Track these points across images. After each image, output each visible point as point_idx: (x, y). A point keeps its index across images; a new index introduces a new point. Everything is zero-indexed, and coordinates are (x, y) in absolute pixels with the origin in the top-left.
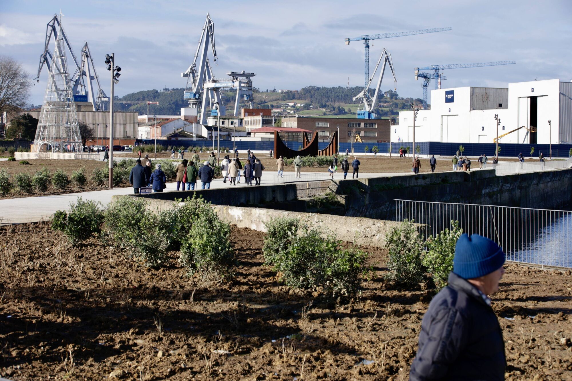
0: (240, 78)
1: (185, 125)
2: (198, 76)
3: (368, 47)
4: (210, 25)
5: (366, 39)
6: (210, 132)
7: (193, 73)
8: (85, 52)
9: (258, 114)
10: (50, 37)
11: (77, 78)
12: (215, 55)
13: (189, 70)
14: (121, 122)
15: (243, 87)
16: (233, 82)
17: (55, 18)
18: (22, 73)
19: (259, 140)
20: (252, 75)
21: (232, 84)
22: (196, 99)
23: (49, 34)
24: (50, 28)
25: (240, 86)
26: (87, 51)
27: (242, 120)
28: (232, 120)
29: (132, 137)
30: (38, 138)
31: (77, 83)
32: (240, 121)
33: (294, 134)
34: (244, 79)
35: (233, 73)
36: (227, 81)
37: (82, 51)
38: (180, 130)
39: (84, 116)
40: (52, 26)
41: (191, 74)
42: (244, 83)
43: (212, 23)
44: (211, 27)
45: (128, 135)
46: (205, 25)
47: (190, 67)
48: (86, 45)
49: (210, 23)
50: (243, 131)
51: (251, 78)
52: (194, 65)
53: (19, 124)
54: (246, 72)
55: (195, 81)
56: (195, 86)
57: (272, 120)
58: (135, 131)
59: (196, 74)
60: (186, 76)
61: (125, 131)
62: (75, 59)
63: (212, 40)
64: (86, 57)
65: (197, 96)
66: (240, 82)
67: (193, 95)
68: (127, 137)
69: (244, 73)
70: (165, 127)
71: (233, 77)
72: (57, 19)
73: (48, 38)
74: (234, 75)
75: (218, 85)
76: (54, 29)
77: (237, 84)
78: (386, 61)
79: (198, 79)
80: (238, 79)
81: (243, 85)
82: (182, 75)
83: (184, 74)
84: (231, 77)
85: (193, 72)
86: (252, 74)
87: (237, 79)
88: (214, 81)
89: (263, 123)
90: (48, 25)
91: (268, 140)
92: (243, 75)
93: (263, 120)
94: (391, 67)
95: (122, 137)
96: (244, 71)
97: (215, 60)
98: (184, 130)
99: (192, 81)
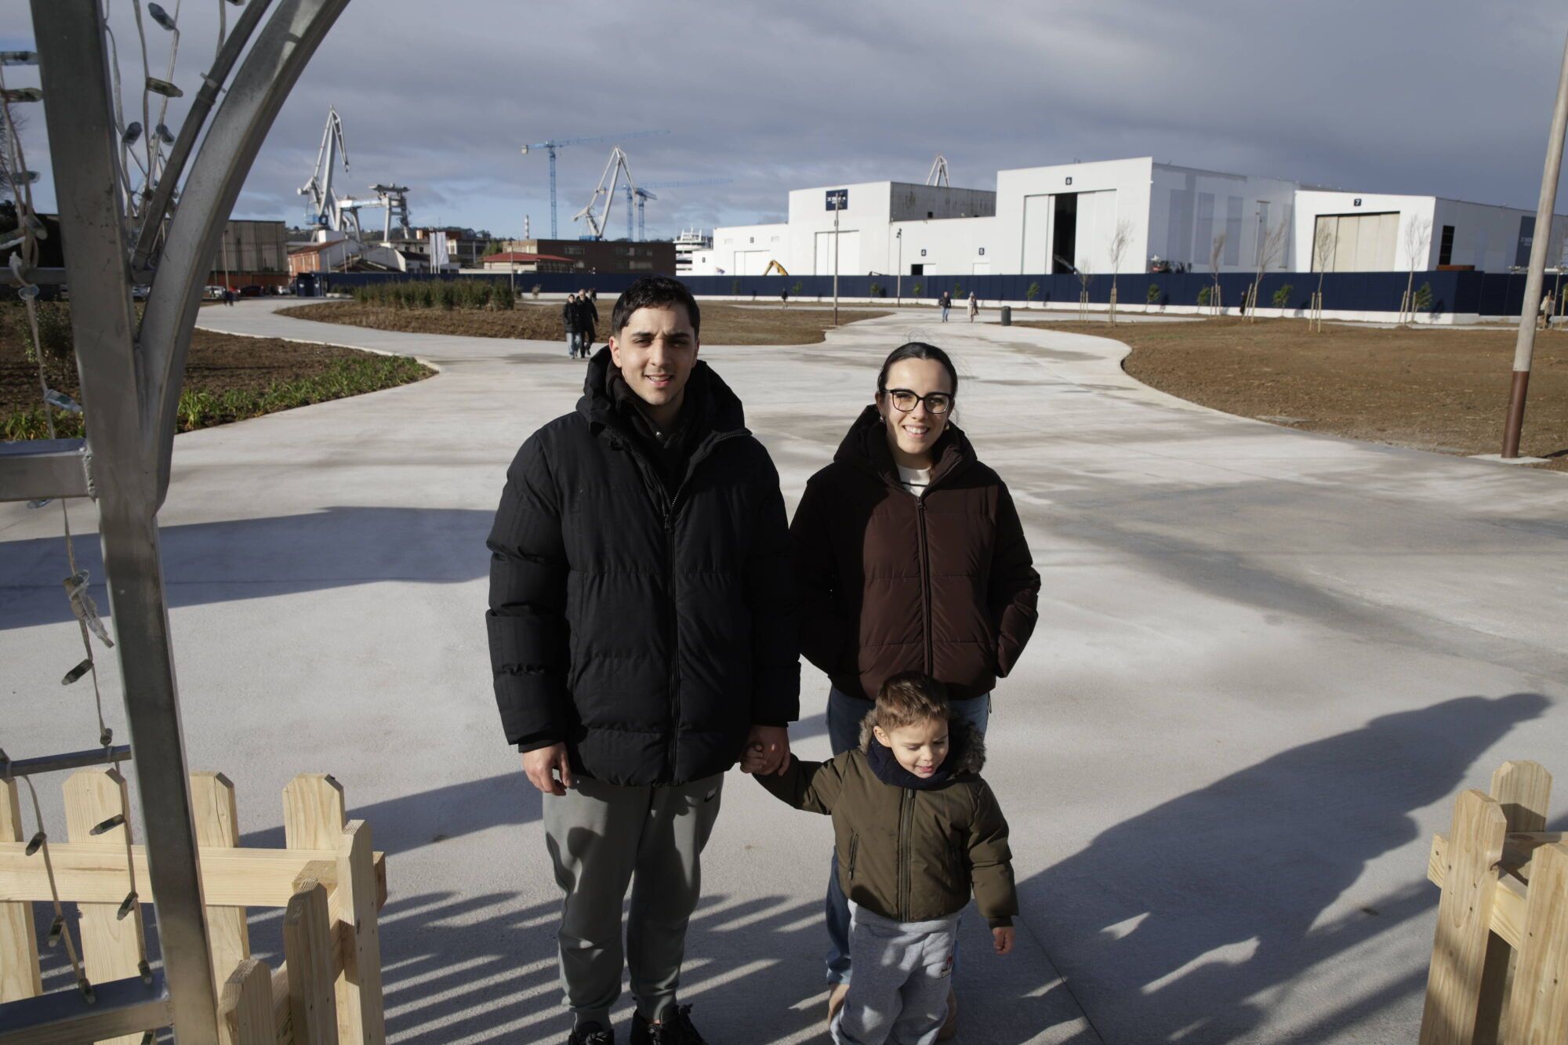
0: (389, 193)
2: (322, 193)
3: (553, 156)
4: (336, 122)
5: (550, 147)
7: (316, 189)
12: (347, 163)
13: (309, 185)
14: (252, 239)
15: (395, 207)
16: (380, 199)
20: (405, 189)
21: (379, 202)
22: (322, 224)
25: (390, 204)
29: (276, 269)
34: (394, 195)
35: (378, 186)
36: (371, 197)
38: (358, 258)
41: (313, 192)
42: (395, 200)
43: (339, 120)
44: (337, 125)
45: (269, 265)
46: (328, 122)
47: (311, 180)
51: (404, 194)
52: (317, 178)
55: (319, 201)
56: (320, 207)
58: (282, 262)
59: (319, 191)
60: (305, 193)
61: (260, 259)
63: (341, 145)
65: (324, 220)
66: (390, 200)
67: (317, 220)
68: (266, 269)
69: (394, 187)
70: (326, 253)
74: (381, 189)
75: (357, 204)
77: (385, 201)
78: (619, 164)
79: (323, 197)
80: (387, 195)
81: (394, 203)
82: (299, 192)
83: (302, 190)
84: (377, 193)
85: (314, 186)
87: (385, 194)
88: (349, 198)
92: (393, 189)
95: (255, 269)
96: (394, 185)
97: (347, 171)
98: (364, 258)
99: (315, 199)
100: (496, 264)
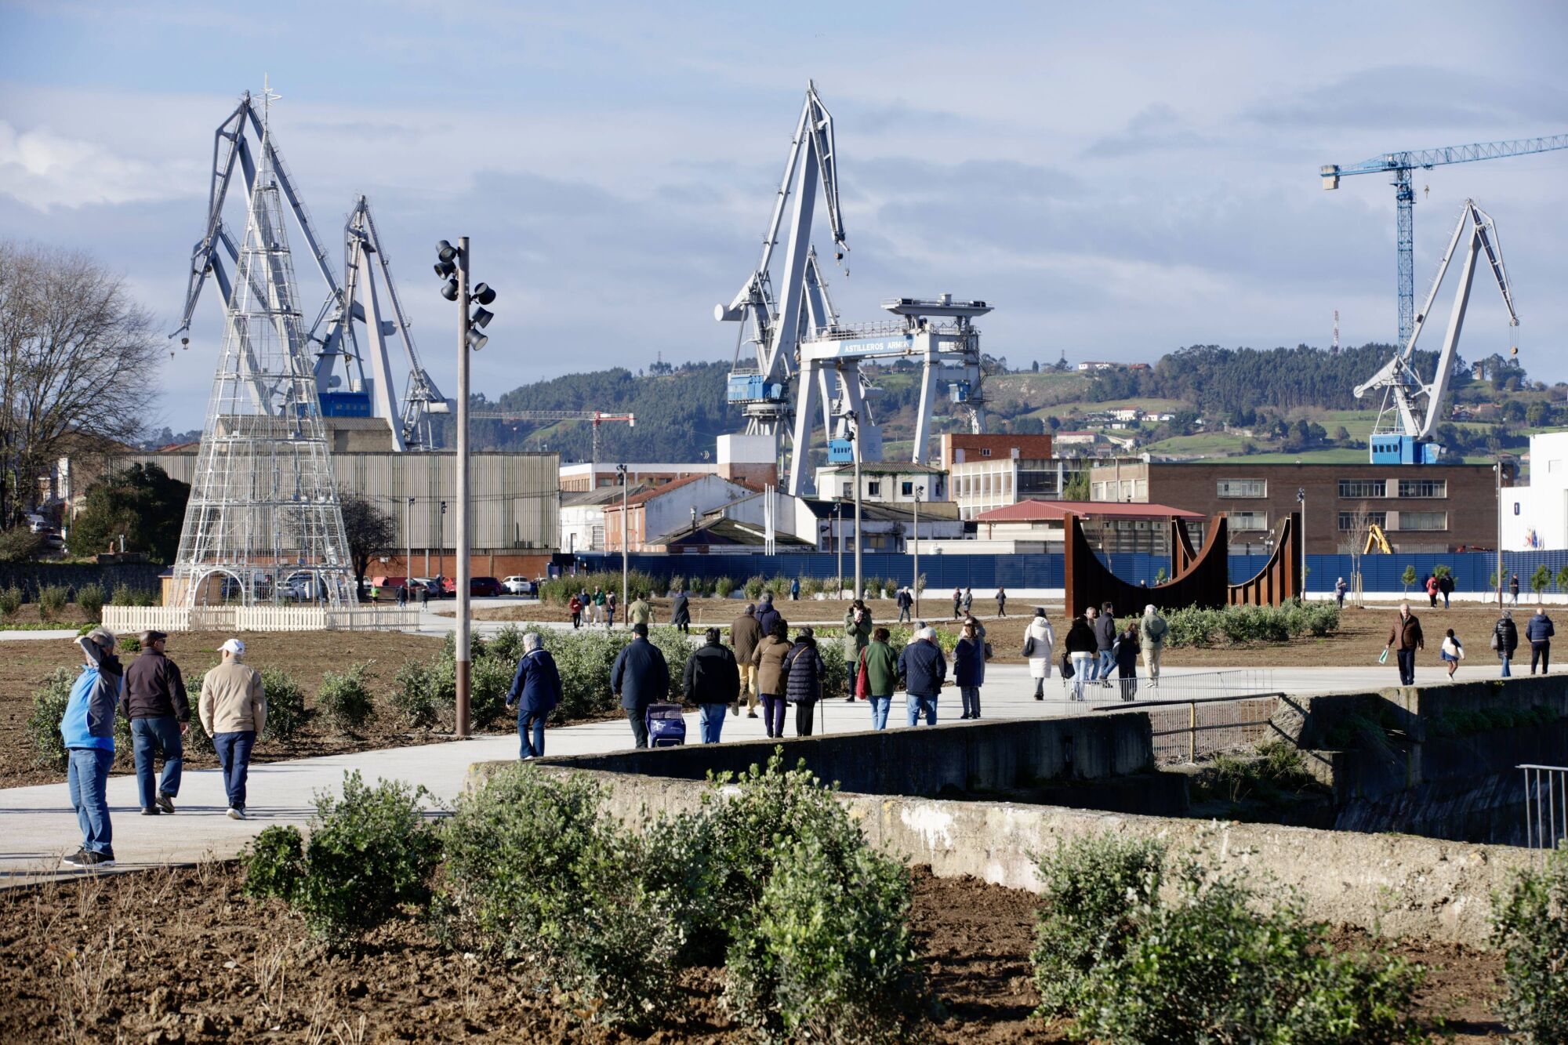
0: (933, 321)
1: (733, 497)
2: (776, 316)
3: (1408, 195)
4: (820, 125)
5: (1399, 168)
6: (826, 523)
7: (760, 306)
8: (359, 234)
9: (1001, 455)
10: (227, 177)
11: (330, 331)
12: (841, 236)
13: (744, 294)
14: (497, 489)
15: (946, 355)
16: (910, 337)
17: (246, 109)
18: (126, 311)
19: (1009, 549)
20: (980, 307)
21: (906, 344)
22: (772, 401)
23: (222, 168)
24: (226, 146)
25: (933, 349)
26: (367, 229)
27: (942, 475)
28: (906, 479)
29: (537, 545)
30: (189, 554)
31: (330, 347)
32: (935, 479)
33: (1137, 526)
34: (947, 324)
35: (906, 302)
36: (887, 331)
37: (348, 229)
38: (716, 517)
39: (361, 470)
40: (232, 137)
41: (752, 310)
42: (948, 338)
43: (827, 119)
44: (823, 132)
45: (524, 537)
46: (800, 126)
47: (750, 283)
48: (363, 207)
49: (821, 118)
50: (949, 519)
51: (975, 321)
52: (765, 277)
53: (118, 502)
54: (954, 299)
55: (766, 336)
56: (768, 353)
57: (1054, 476)
58: (549, 524)
59: (769, 309)
60: (733, 315)
61: (510, 526)
62: (321, 260)
63: (828, 183)
64: (362, 253)
65: (776, 391)
66: (935, 337)
67: (759, 388)
68: (519, 545)
69: (947, 303)
70: (659, 507)
71: (908, 316)
72: (251, 112)
73: (220, 181)
74: (910, 309)
75: (851, 348)
76: (242, 148)
77: (922, 343)
78: (1476, 247)
79: (777, 327)
80: (927, 327)
81: (944, 346)
82: (719, 313)
83: (725, 309)
84: (902, 320)
85: (759, 300)
86: (977, 304)
87: (921, 324)
88: (836, 334)
89: (1021, 488)
90: (220, 132)
91: (1040, 549)
92: (946, 309)
93: (1021, 476)
94: (1496, 269)
95: (500, 545)
96: (948, 296)
97: (840, 256)
98: (732, 517)
99: (757, 336)
100: (999, 527)
